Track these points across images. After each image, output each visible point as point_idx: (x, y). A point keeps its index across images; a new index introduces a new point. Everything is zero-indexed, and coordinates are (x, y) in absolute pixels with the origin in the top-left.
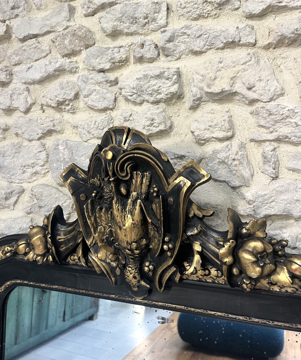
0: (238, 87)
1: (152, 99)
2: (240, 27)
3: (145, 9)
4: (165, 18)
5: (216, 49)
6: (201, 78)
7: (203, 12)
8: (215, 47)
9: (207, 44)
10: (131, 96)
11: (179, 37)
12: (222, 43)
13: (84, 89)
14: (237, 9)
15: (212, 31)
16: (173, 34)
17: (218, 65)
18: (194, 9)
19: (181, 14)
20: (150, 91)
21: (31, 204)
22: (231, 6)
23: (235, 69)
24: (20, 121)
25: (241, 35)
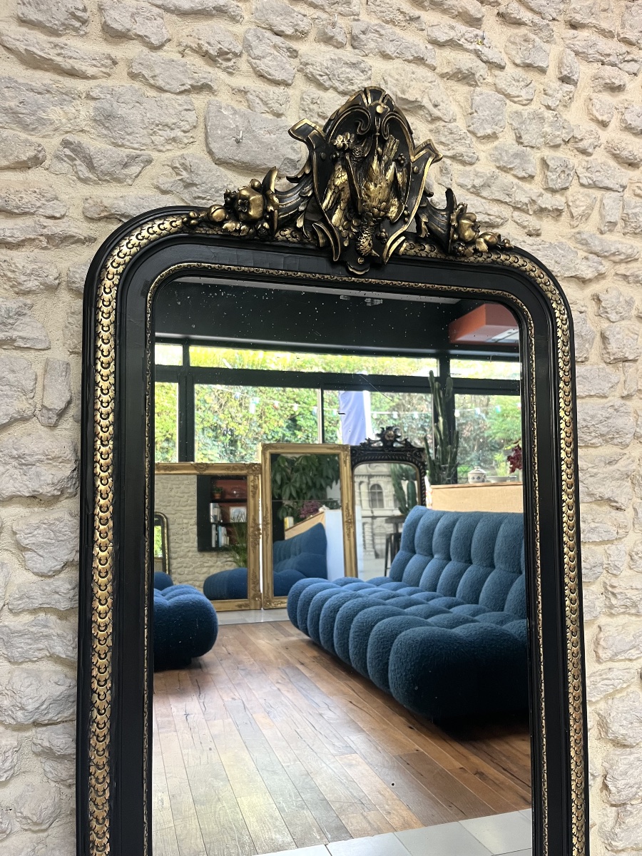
0: (426, 102)
1: (341, 88)
5: (404, 60)
6: (395, 82)
7: (394, 18)
8: (404, 57)
9: (397, 51)
10: (321, 76)
11: (371, 32)
12: (412, 56)
13: (256, 47)
15: (404, 41)
20: (343, 77)
21: (172, 180)
22: (418, 25)
23: (424, 84)
24: (152, 56)
25: (427, 55)
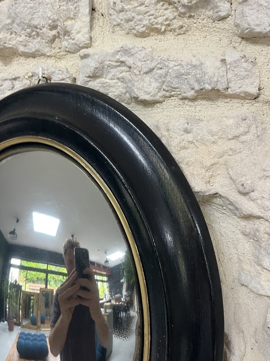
0: (221, 185)
2: (229, 60)
3: (51, 11)
4: (87, 29)
5: (182, 99)
7: (156, 21)
8: (180, 94)
9: (164, 87)
11: (112, 68)
12: (193, 89)
14: (223, 19)
15: (173, 63)
16: (101, 63)
17: (183, 137)
18: (139, 14)
19: (115, 23)
22: (211, 12)
23: (215, 148)
25: (229, 76)
